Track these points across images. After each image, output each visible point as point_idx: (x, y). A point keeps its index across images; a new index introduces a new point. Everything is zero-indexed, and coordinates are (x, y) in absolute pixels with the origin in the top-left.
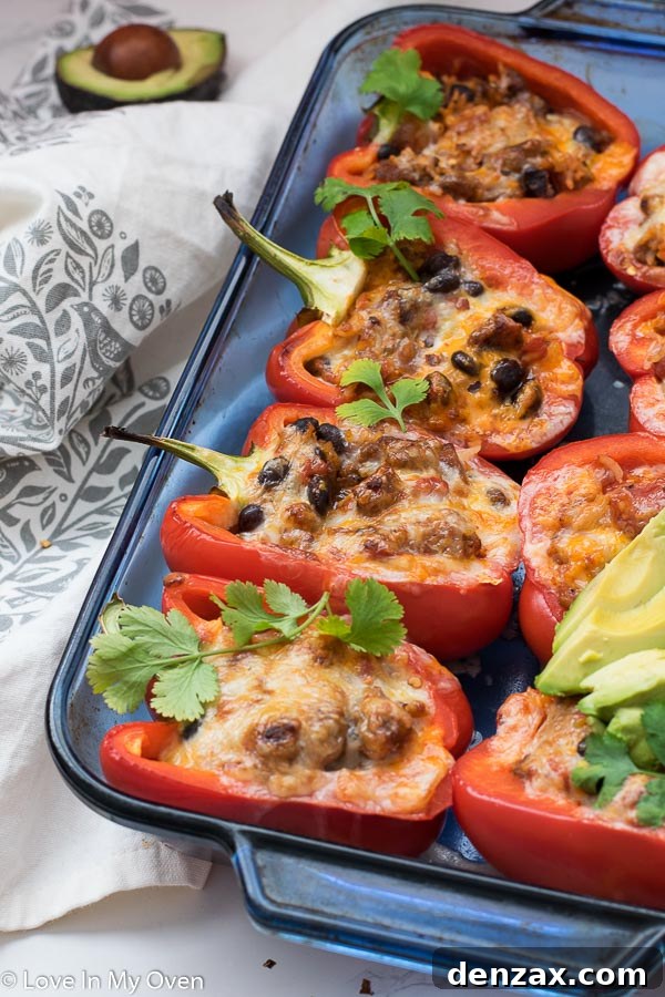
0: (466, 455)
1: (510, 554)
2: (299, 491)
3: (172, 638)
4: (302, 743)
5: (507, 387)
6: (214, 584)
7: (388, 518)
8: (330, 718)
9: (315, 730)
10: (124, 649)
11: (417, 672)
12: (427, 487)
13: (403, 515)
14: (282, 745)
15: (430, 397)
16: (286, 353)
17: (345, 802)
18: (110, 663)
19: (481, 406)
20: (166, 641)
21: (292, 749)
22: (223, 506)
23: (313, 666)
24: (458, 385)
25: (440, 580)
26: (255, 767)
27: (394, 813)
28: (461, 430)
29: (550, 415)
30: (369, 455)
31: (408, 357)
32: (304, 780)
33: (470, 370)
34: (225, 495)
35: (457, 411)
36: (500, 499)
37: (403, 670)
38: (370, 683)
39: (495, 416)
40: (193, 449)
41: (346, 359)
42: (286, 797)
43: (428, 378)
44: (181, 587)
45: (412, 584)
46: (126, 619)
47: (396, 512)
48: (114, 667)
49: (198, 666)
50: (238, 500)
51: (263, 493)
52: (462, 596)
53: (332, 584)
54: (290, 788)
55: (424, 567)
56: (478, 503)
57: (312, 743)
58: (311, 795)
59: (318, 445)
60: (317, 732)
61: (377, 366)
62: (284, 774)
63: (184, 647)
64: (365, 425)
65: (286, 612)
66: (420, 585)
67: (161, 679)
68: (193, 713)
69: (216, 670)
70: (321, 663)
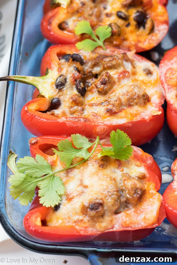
0: (131, 54)
1: (159, 98)
2: (72, 88)
3: (40, 168)
4: (105, 208)
5: (141, 22)
6: (50, 140)
7: (111, 95)
8: (114, 194)
9: (109, 201)
10: (22, 180)
11: (138, 160)
12: (123, 76)
13: (117, 92)
14: (99, 212)
15: (113, 34)
16: (50, 24)
17: (127, 227)
18: (18, 187)
19: (132, 32)
20: (38, 170)
21: (103, 212)
22: (44, 102)
23: (99, 170)
24: (122, 25)
25: (138, 118)
26: (89, 221)
27: (146, 227)
28: (126, 43)
29: (159, 31)
30: (95, 65)
31: (99, 16)
32: (109, 222)
33: (125, 18)
34: (43, 97)
35: (124, 37)
36: (149, 73)
37: (133, 161)
38: (123, 171)
39: (138, 36)
40: (25, 78)
41: (74, 21)
42: (104, 231)
43: (110, 25)
44: (38, 144)
45: (128, 123)
46: (20, 165)
47: (114, 91)
48: (20, 188)
49: (53, 178)
50: (49, 97)
51: (58, 92)
52: (148, 122)
53: (97, 130)
54: (105, 227)
55: (131, 114)
56: (141, 76)
57: (109, 207)
58: (113, 228)
59: (75, 65)
60: (110, 202)
61: (88, 23)
62: (102, 222)
63: (45, 171)
64: (90, 51)
65: (83, 147)
66: (131, 122)
67: (40, 188)
68: (57, 201)
69: (61, 180)
70: (102, 167)
